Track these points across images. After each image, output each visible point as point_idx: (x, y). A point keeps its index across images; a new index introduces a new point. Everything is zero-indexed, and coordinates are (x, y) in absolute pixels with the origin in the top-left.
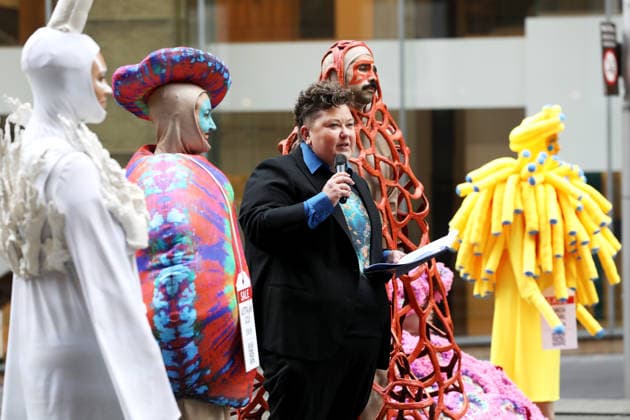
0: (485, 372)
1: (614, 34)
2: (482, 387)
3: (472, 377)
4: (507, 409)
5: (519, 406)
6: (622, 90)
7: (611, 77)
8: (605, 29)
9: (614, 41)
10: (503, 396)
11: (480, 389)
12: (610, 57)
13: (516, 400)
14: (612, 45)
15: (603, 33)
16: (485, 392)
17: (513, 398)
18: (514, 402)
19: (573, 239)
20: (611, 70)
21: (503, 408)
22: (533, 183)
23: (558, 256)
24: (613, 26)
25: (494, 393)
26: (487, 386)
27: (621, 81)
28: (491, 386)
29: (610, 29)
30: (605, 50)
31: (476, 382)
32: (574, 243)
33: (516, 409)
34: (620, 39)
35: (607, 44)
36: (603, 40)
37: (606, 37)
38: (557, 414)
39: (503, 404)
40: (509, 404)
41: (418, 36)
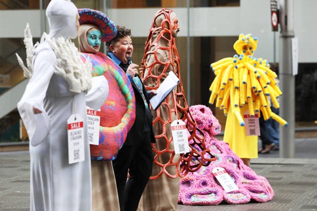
0: (222, 145)
1: (276, 5)
2: (220, 150)
3: (216, 146)
4: (230, 161)
5: (235, 160)
6: (279, 29)
7: (275, 24)
8: (272, 3)
9: (276, 8)
10: (228, 155)
11: (219, 151)
12: (275, 15)
13: (234, 157)
14: (275, 10)
15: (271, 5)
16: (221, 153)
17: (232, 156)
18: (233, 158)
19: (255, 90)
20: (275, 21)
21: (228, 160)
22: (236, 68)
23: (249, 97)
24: (276, 2)
25: (225, 154)
26: (222, 151)
27: (279, 25)
28: (224, 151)
29: (275, 3)
30: (272, 12)
31: (218, 148)
32: (256, 92)
33: (233, 161)
34: (279, 8)
35: (273, 10)
36: (272, 8)
37: (273, 7)
38: (251, 164)
39: (228, 159)
40: (230, 159)
41: (195, 6)
